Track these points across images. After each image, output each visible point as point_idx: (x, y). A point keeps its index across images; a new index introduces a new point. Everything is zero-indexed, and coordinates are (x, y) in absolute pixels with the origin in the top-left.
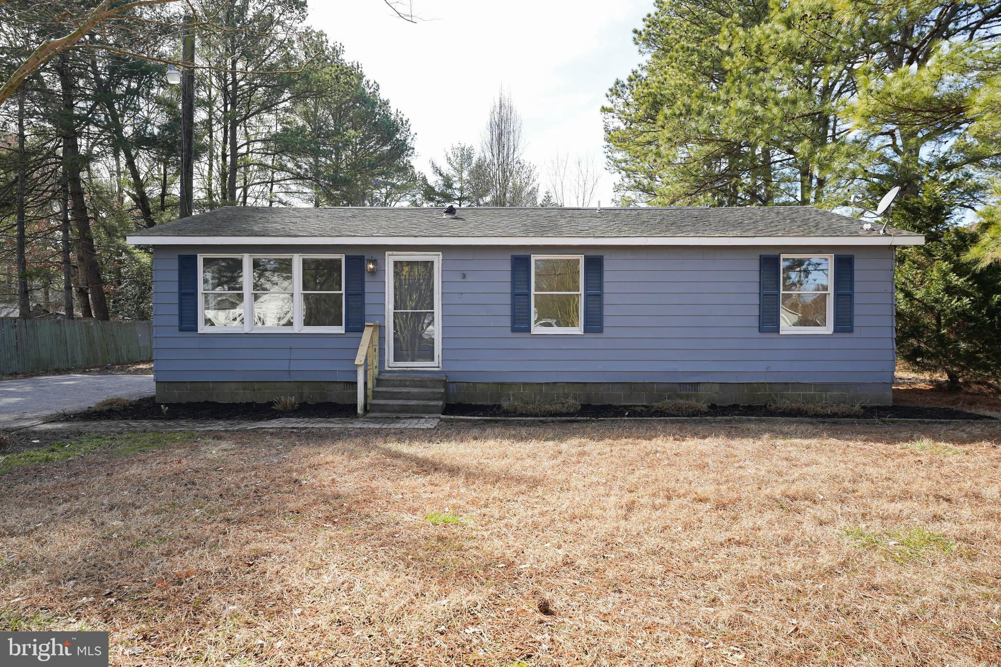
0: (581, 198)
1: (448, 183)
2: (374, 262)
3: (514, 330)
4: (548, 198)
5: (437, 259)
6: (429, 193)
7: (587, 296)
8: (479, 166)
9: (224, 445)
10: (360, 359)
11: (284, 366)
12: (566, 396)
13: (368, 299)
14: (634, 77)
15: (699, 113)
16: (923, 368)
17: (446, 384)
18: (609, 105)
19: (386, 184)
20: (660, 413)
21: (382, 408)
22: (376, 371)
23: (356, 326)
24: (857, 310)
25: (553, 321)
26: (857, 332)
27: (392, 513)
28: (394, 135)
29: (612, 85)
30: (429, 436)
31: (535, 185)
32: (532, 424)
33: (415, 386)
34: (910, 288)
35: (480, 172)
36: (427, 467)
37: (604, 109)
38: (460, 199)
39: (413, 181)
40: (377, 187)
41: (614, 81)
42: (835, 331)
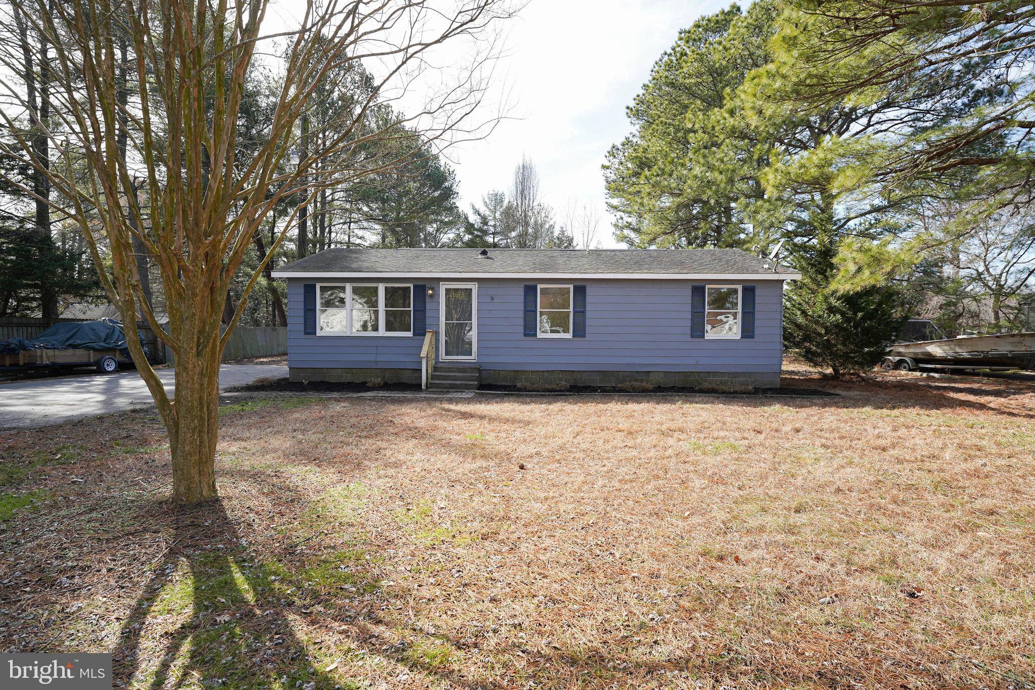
0: (586, 235)
1: (485, 221)
2: (432, 289)
3: (525, 335)
4: (563, 232)
5: (474, 287)
6: (470, 228)
7: (575, 312)
8: (509, 208)
9: (343, 404)
10: (423, 354)
11: (372, 358)
12: (561, 380)
13: (428, 314)
14: (627, 142)
15: (670, 175)
16: (816, 365)
17: (479, 370)
18: (607, 164)
19: (436, 221)
20: (621, 391)
21: (437, 386)
22: (434, 362)
23: (420, 332)
24: (757, 323)
25: (561, 329)
26: (756, 338)
27: (447, 435)
28: (443, 182)
29: (609, 149)
30: (469, 401)
31: (551, 223)
32: (536, 396)
33: (460, 372)
34: (805, 307)
35: (509, 212)
36: (465, 415)
37: (603, 167)
38: (493, 234)
39: (458, 218)
40: (431, 223)
41: (611, 146)
42: (742, 337)
